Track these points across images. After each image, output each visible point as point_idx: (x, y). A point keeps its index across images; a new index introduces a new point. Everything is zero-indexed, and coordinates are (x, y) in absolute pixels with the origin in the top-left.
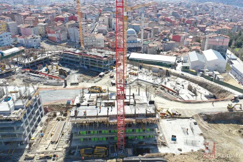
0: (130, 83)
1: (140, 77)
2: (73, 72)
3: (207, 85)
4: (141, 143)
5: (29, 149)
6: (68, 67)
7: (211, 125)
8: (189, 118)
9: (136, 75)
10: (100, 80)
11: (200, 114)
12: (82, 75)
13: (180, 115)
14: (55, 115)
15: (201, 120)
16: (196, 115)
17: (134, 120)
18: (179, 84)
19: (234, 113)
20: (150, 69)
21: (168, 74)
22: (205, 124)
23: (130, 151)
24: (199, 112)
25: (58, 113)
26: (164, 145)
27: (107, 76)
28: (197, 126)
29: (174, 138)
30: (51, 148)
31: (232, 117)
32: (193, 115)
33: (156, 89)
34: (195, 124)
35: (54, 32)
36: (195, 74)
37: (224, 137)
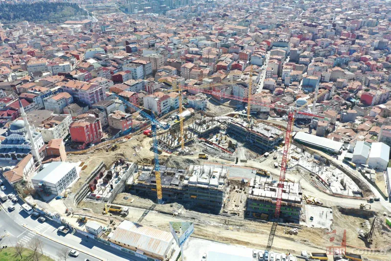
0: (291, 168)
1: (301, 162)
2: (240, 144)
3: (359, 182)
4: (290, 217)
5: (224, 207)
6: (235, 139)
7: (343, 215)
8: (328, 207)
9: (297, 160)
10: (265, 160)
11: (338, 206)
12: (248, 150)
13: (322, 204)
14: (234, 188)
15: (337, 210)
16: (334, 207)
17: (286, 203)
18: (334, 176)
19: (364, 211)
20: (312, 153)
21: (328, 163)
22: (339, 214)
23: (282, 220)
24: (337, 205)
25: (236, 187)
26: (304, 221)
27: (271, 156)
28: (332, 214)
29: (312, 219)
30: (236, 209)
31: (361, 213)
32: (332, 205)
33: (312, 178)
34: (331, 212)
35: (219, 91)
36: (354, 168)
37: (348, 225)
